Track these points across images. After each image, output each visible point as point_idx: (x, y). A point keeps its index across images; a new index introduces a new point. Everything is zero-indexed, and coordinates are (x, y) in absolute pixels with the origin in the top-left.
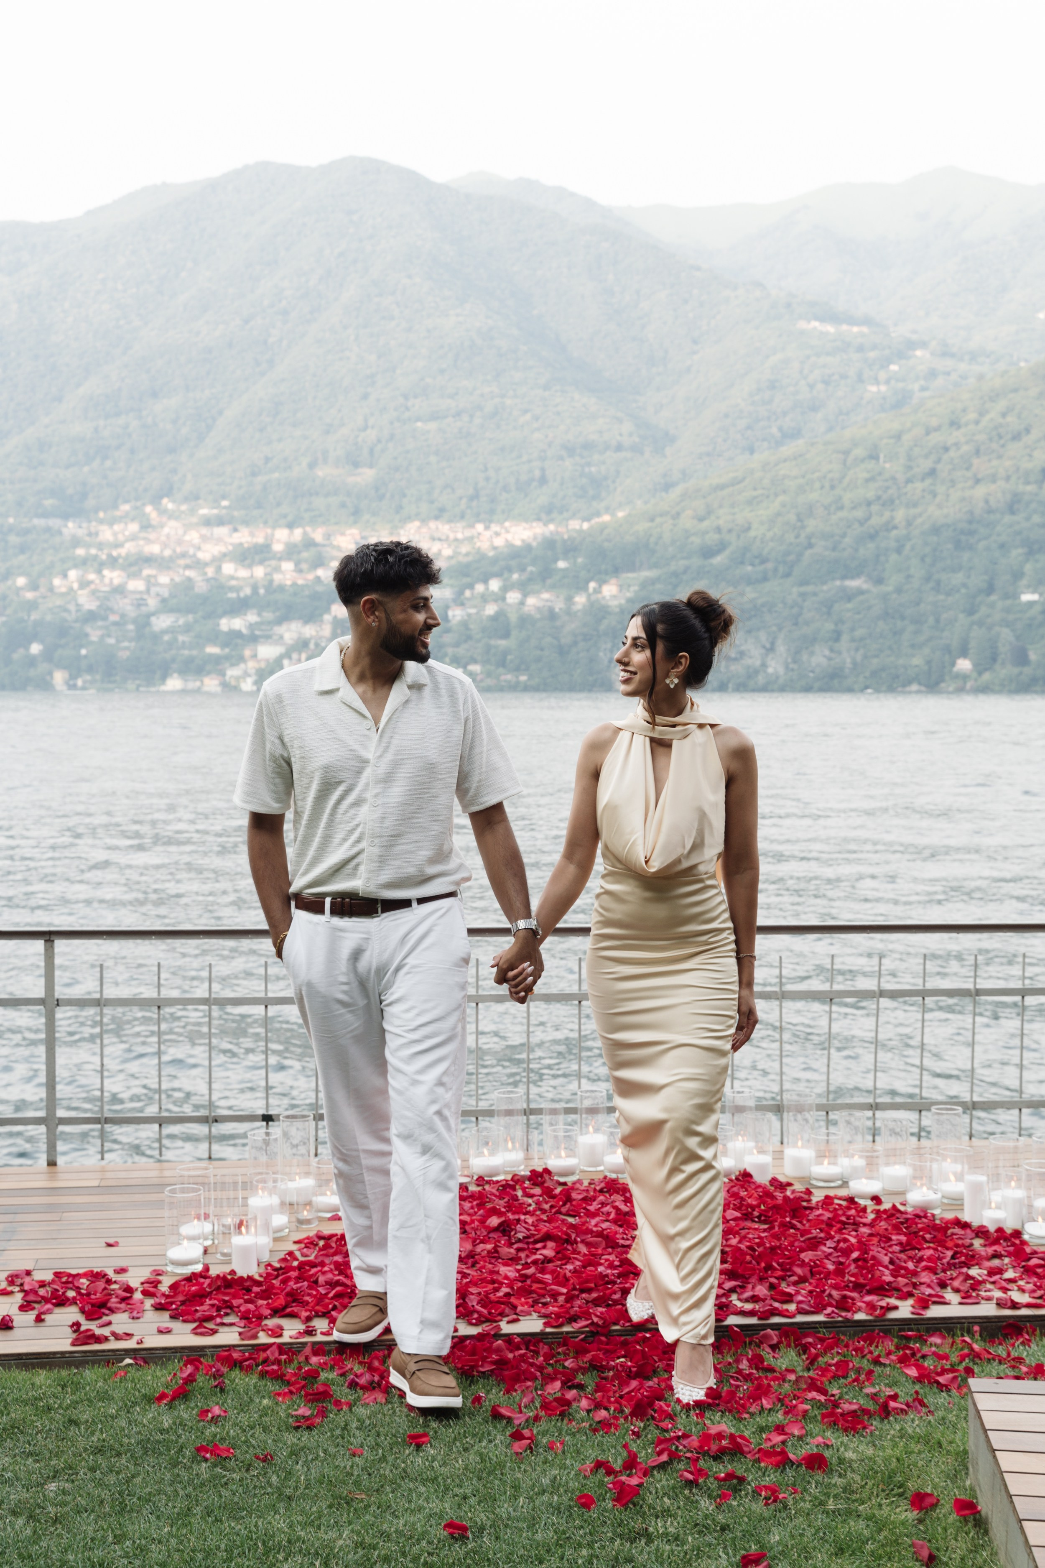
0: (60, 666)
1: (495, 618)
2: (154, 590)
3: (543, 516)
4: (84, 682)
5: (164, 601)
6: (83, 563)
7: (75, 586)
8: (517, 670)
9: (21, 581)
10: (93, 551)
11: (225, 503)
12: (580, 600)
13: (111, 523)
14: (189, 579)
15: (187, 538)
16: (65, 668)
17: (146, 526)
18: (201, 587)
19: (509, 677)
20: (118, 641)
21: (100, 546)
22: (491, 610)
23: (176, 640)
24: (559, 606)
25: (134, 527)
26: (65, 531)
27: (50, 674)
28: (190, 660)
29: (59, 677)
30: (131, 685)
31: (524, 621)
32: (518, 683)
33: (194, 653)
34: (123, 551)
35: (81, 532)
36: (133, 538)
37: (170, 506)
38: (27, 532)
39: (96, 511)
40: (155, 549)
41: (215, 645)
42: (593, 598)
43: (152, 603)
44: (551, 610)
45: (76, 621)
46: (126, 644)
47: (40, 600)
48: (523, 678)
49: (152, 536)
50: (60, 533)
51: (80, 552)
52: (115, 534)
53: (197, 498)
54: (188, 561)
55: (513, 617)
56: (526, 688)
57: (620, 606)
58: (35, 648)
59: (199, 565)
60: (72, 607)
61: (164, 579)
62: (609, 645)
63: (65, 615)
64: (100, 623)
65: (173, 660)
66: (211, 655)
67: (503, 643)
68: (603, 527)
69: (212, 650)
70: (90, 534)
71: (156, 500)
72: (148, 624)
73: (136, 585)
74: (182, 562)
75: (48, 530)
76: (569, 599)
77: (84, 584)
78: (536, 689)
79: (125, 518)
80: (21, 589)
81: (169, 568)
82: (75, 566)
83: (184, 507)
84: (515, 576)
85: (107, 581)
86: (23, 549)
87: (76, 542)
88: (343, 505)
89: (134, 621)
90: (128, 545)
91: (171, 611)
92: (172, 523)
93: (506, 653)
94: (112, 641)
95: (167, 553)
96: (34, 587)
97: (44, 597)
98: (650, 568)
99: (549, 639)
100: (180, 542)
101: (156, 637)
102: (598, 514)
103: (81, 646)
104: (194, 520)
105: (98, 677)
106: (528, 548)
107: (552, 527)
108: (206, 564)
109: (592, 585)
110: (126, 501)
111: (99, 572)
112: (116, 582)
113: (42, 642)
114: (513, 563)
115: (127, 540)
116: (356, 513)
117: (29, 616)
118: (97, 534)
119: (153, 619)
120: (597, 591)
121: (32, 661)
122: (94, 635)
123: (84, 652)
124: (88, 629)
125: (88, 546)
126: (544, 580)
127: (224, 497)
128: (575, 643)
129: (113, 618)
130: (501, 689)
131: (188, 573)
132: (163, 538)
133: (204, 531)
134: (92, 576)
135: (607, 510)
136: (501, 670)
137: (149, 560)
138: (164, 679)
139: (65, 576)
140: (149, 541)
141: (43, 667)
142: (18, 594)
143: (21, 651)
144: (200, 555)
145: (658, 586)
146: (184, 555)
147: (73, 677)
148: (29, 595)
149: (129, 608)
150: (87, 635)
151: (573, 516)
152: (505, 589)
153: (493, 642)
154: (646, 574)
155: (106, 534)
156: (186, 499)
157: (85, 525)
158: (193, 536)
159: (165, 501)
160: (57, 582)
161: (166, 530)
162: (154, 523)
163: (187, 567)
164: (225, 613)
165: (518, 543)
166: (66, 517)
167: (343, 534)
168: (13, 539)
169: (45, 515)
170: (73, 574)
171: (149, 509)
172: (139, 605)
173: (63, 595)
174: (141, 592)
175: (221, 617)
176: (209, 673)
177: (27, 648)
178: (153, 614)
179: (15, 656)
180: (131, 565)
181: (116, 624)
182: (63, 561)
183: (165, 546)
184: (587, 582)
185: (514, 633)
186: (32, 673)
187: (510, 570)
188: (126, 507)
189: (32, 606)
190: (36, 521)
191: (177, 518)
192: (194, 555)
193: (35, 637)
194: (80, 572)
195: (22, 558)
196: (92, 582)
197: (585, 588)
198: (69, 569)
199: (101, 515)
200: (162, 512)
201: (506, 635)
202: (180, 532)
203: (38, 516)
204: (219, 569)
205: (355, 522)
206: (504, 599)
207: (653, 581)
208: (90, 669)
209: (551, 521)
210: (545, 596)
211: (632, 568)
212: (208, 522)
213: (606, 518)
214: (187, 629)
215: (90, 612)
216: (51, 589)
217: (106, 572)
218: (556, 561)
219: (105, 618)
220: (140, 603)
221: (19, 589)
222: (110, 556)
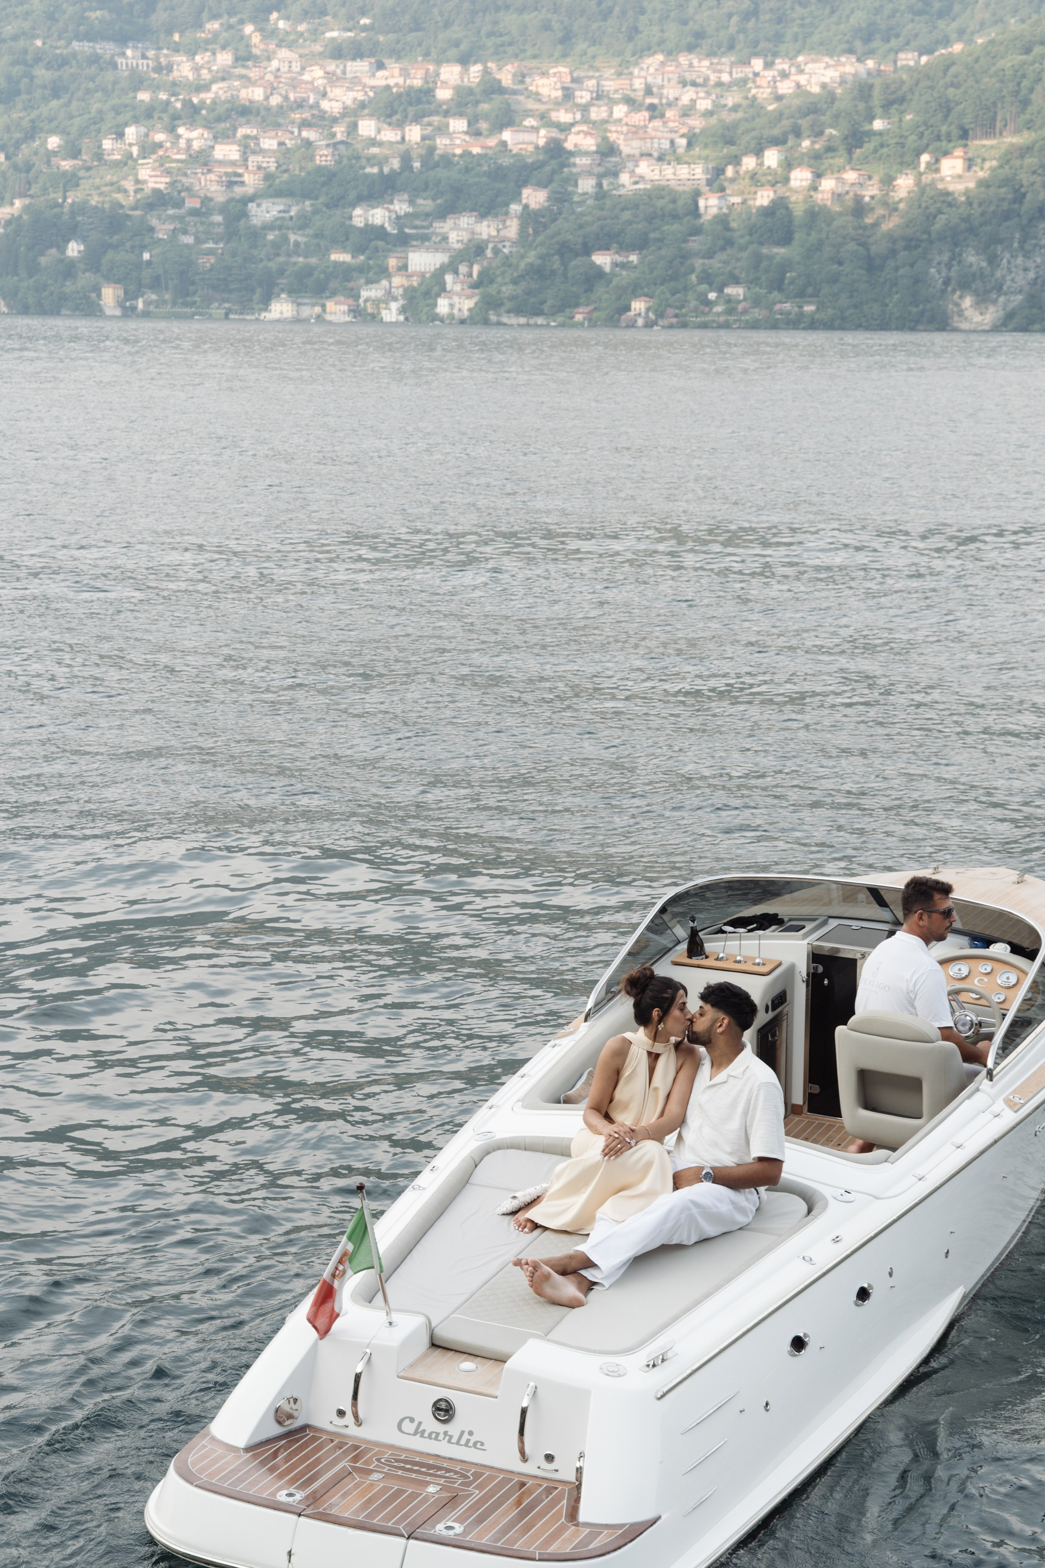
0: (111, 278)
1: (768, 212)
2: (253, 160)
3: (858, 44)
4: (147, 303)
5: (268, 177)
6: (148, 114)
7: (135, 150)
8: (801, 294)
9: (54, 142)
10: (163, 96)
11: (365, 21)
12: (905, 184)
13: (192, 54)
14: (308, 144)
15: (306, 77)
16: (118, 281)
17: (244, 57)
18: (324, 157)
19: (787, 306)
20: (198, 241)
21: (174, 87)
22: (764, 198)
23: (286, 240)
24: (871, 191)
25: (225, 58)
26: (120, 61)
27: (97, 290)
28: (308, 271)
29: (109, 295)
30: (217, 310)
31: (814, 215)
32: (801, 315)
33: (313, 261)
34: (208, 97)
35: (144, 65)
36: (224, 76)
37: (281, 24)
38: (63, 62)
39: (170, 33)
40: (257, 94)
41: (344, 250)
42: (926, 179)
43: (251, 181)
44: (858, 199)
45: (135, 208)
46: (210, 245)
47: (82, 173)
48: (809, 308)
49: (254, 73)
50: (115, 66)
51: (144, 96)
52: (197, 69)
53: (323, 13)
54: (306, 115)
55: (799, 211)
56: (813, 325)
57: (967, 192)
58: (74, 249)
59: (323, 121)
60: (129, 185)
61: (269, 143)
62: (946, 257)
63: (119, 197)
64: (171, 212)
65: (281, 272)
66: (336, 264)
67: (781, 251)
68: (949, 63)
69: (340, 257)
70: (159, 69)
71: (260, 16)
72: (244, 214)
73: (226, 151)
74: (297, 116)
75: (95, 59)
76: (888, 181)
77: (148, 148)
78: (829, 326)
79: (211, 44)
80: (55, 153)
81: (277, 126)
82: (136, 120)
83: (302, 28)
84: (806, 144)
85: (182, 143)
86: (56, 90)
87: (138, 81)
88: (547, 27)
89: (223, 209)
90: (214, 88)
91: (279, 194)
92: (284, 53)
93: (784, 267)
94: (189, 240)
95: (275, 100)
96: (74, 153)
97: (88, 169)
98: (1017, 131)
99: (852, 246)
100: (294, 84)
101: (255, 235)
102: (946, 42)
103: (143, 248)
104: (318, 48)
105: (167, 297)
106: (829, 96)
107: (870, 63)
108: (335, 120)
109: (925, 158)
110: (215, 17)
111: (171, 130)
112: (196, 145)
113: (84, 239)
114: (804, 123)
115: (214, 81)
116: (567, 38)
117: (65, 198)
118: (169, 68)
119: (252, 206)
120: (935, 167)
121: (69, 269)
122: (163, 231)
123: (146, 256)
124: (154, 222)
125: (155, 88)
126: (850, 152)
127: (363, 13)
128: (893, 253)
129: (191, 203)
130: (774, 326)
131: (304, 134)
132: (269, 77)
133: (332, 66)
134: (160, 137)
135: (961, 33)
136: (775, 295)
137: (246, 111)
138: (266, 302)
139: (120, 135)
140: (247, 81)
141: (85, 279)
142: (48, 163)
143: (53, 251)
144: (325, 105)
145: (1028, 161)
146: (300, 105)
147: (130, 295)
148: (66, 165)
149: (214, 187)
150: (152, 229)
151: (906, 46)
152: (788, 165)
153: (765, 251)
154: (1011, 140)
155: (184, 69)
156: (306, 15)
157: (151, 53)
158: (316, 74)
159: (274, 15)
160: (107, 144)
161: (275, 64)
162: (256, 51)
163: (305, 124)
164: (360, 199)
165: (816, 89)
166: (123, 39)
167: (544, 74)
168: (42, 73)
169: (90, 36)
170: (131, 132)
171: (249, 29)
172: (231, 184)
173: (117, 164)
174: (233, 163)
175: (354, 206)
176: (333, 294)
177: (62, 250)
178: (252, 199)
179: (43, 260)
180: (219, 120)
181: (195, 212)
182: (117, 111)
183: (272, 90)
184: (918, 153)
185: (798, 236)
186: (69, 287)
187: (797, 133)
188: (214, 26)
189: (71, 181)
190: (76, 45)
191: (290, 46)
192: (317, 105)
193: (72, 231)
194: (143, 130)
195: (54, 103)
196: (160, 145)
197: (913, 164)
198: (126, 125)
199: (176, 37)
200: (269, 34)
201: (786, 239)
202: (296, 67)
203: (79, 37)
204: (353, 128)
205: (564, 55)
206: (787, 180)
207: (1025, 151)
208: (156, 284)
209: (871, 53)
210: (851, 176)
211: (990, 128)
212: (338, 52)
213: (957, 48)
214: (303, 223)
215: (156, 192)
216: (99, 155)
217: (181, 130)
218: (871, 118)
219: (179, 204)
220: (233, 180)
221: (50, 155)
222: (188, 103)
